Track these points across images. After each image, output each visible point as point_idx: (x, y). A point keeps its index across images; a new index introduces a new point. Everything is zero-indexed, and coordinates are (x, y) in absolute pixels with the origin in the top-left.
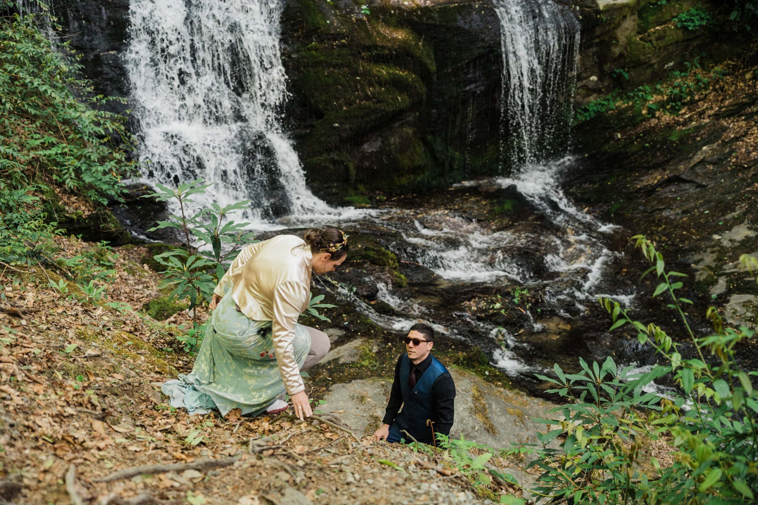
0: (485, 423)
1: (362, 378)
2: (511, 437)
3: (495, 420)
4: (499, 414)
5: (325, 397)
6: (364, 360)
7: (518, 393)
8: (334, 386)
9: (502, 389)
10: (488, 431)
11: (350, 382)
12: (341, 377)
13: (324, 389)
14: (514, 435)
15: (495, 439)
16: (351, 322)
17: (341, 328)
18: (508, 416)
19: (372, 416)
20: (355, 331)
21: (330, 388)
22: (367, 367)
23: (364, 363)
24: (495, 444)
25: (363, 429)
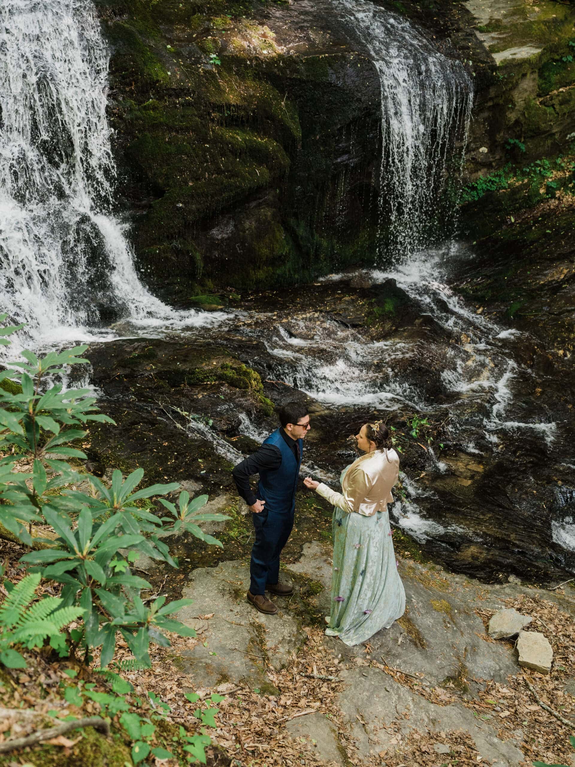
0: (409, 632)
1: (231, 559)
2: (447, 650)
3: (419, 622)
4: (423, 611)
5: (185, 590)
6: (231, 529)
7: (433, 568)
8: (195, 572)
9: (411, 563)
10: (416, 645)
11: (216, 564)
12: (203, 557)
13: (182, 577)
14: (448, 646)
15: (426, 657)
16: (210, 471)
17: (197, 479)
18: (435, 614)
19: (252, 624)
20: (215, 484)
21: (191, 576)
22: (236, 540)
23: (232, 534)
24: (427, 666)
25: (242, 649)
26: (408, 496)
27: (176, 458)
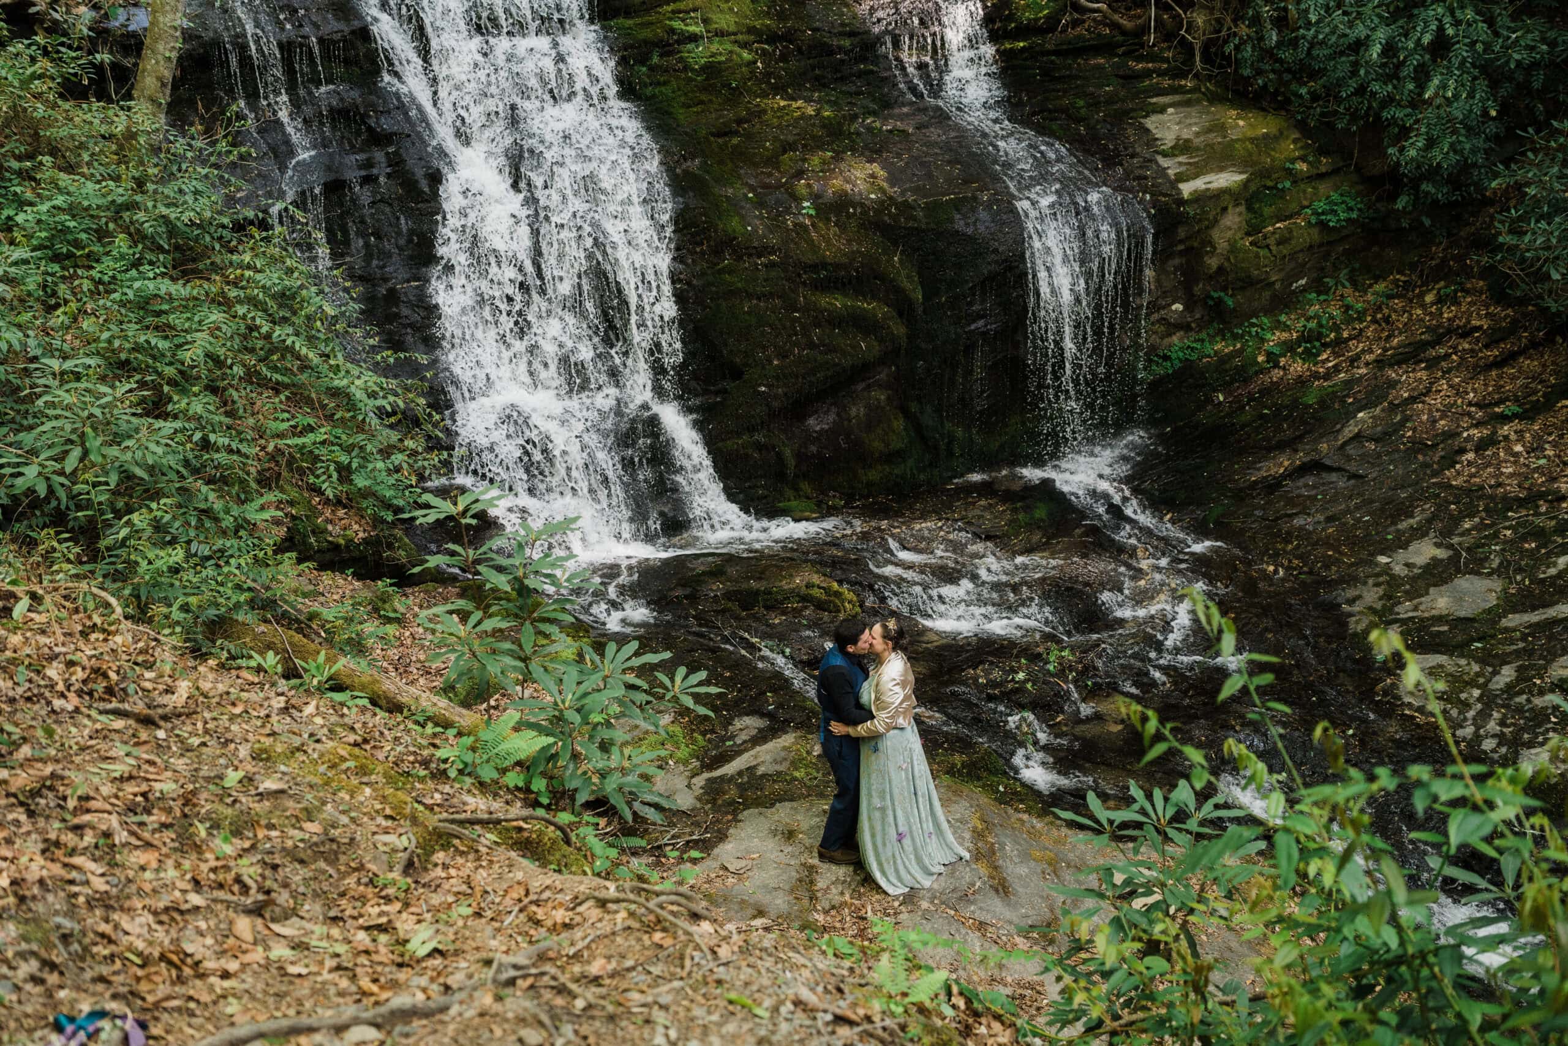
0: (992, 877)
1: (791, 800)
2: (1037, 900)
3: (1009, 871)
4: (1017, 860)
5: (731, 831)
6: (796, 769)
7: (1052, 823)
8: (746, 813)
9: (1025, 817)
10: (997, 891)
11: (772, 805)
12: (758, 798)
13: (730, 817)
14: (1042, 897)
15: (1008, 905)
16: (781, 706)
17: (762, 715)
18: (1032, 864)
19: (804, 865)
20: (786, 720)
21: (740, 817)
22: (801, 781)
23: (797, 774)
24: (1008, 914)
25: (787, 887)
26: (1036, 743)
27: (739, 691)
